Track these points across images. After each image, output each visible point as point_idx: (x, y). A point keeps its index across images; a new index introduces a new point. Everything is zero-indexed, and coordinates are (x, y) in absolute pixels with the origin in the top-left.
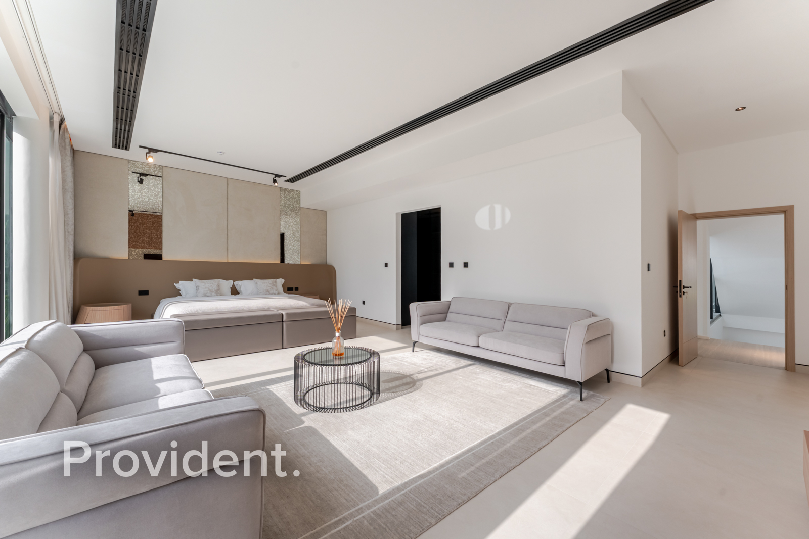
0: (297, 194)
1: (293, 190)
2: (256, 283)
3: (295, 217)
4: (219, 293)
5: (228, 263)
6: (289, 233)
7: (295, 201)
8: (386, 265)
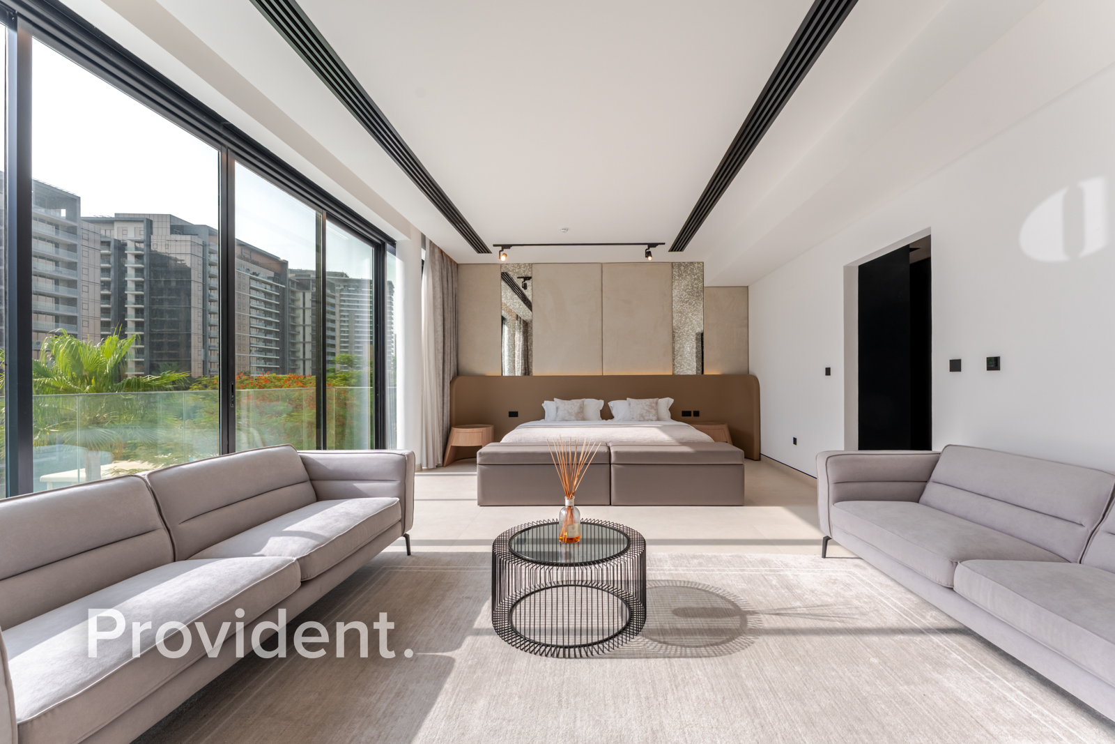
0: (698, 267)
1: (692, 263)
2: (630, 404)
3: (696, 303)
4: (581, 417)
5: (602, 377)
6: (686, 329)
7: (695, 279)
8: (828, 372)
